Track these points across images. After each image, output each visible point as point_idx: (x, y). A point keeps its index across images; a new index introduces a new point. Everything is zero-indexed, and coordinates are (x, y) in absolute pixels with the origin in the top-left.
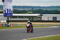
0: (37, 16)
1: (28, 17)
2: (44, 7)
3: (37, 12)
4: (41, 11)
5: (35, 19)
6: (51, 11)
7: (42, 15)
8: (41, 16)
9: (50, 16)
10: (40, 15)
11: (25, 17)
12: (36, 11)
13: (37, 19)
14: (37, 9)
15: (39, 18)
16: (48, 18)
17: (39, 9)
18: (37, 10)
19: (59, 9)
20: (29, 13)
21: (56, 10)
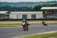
0: (4, 14)
2: (12, 3)
3: (4, 9)
4: (9, 8)
5: (1, 17)
6: (21, 7)
7: (10, 13)
8: (8, 14)
9: (20, 14)
10: (8, 12)
12: (2, 8)
14: (3, 5)
15: (6, 16)
16: (17, 16)
17: (6, 5)
18: (4, 7)
19: (29, 5)
21: (25, 6)
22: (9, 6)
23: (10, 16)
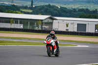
0: (42, 20)
1: (22, 21)
3: (42, 10)
4: (52, 10)
5: (38, 26)
7: (53, 19)
10: (50, 18)
11: (16, 21)
12: (40, 9)
13: (42, 27)
14: (42, 4)
16: (67, 26)
17: (47, 4)
18: (43, 7)
19: (92, 6)
20: (25, 13)
21: (84, 8)
22: (53, 7)
23: (54, 24)
